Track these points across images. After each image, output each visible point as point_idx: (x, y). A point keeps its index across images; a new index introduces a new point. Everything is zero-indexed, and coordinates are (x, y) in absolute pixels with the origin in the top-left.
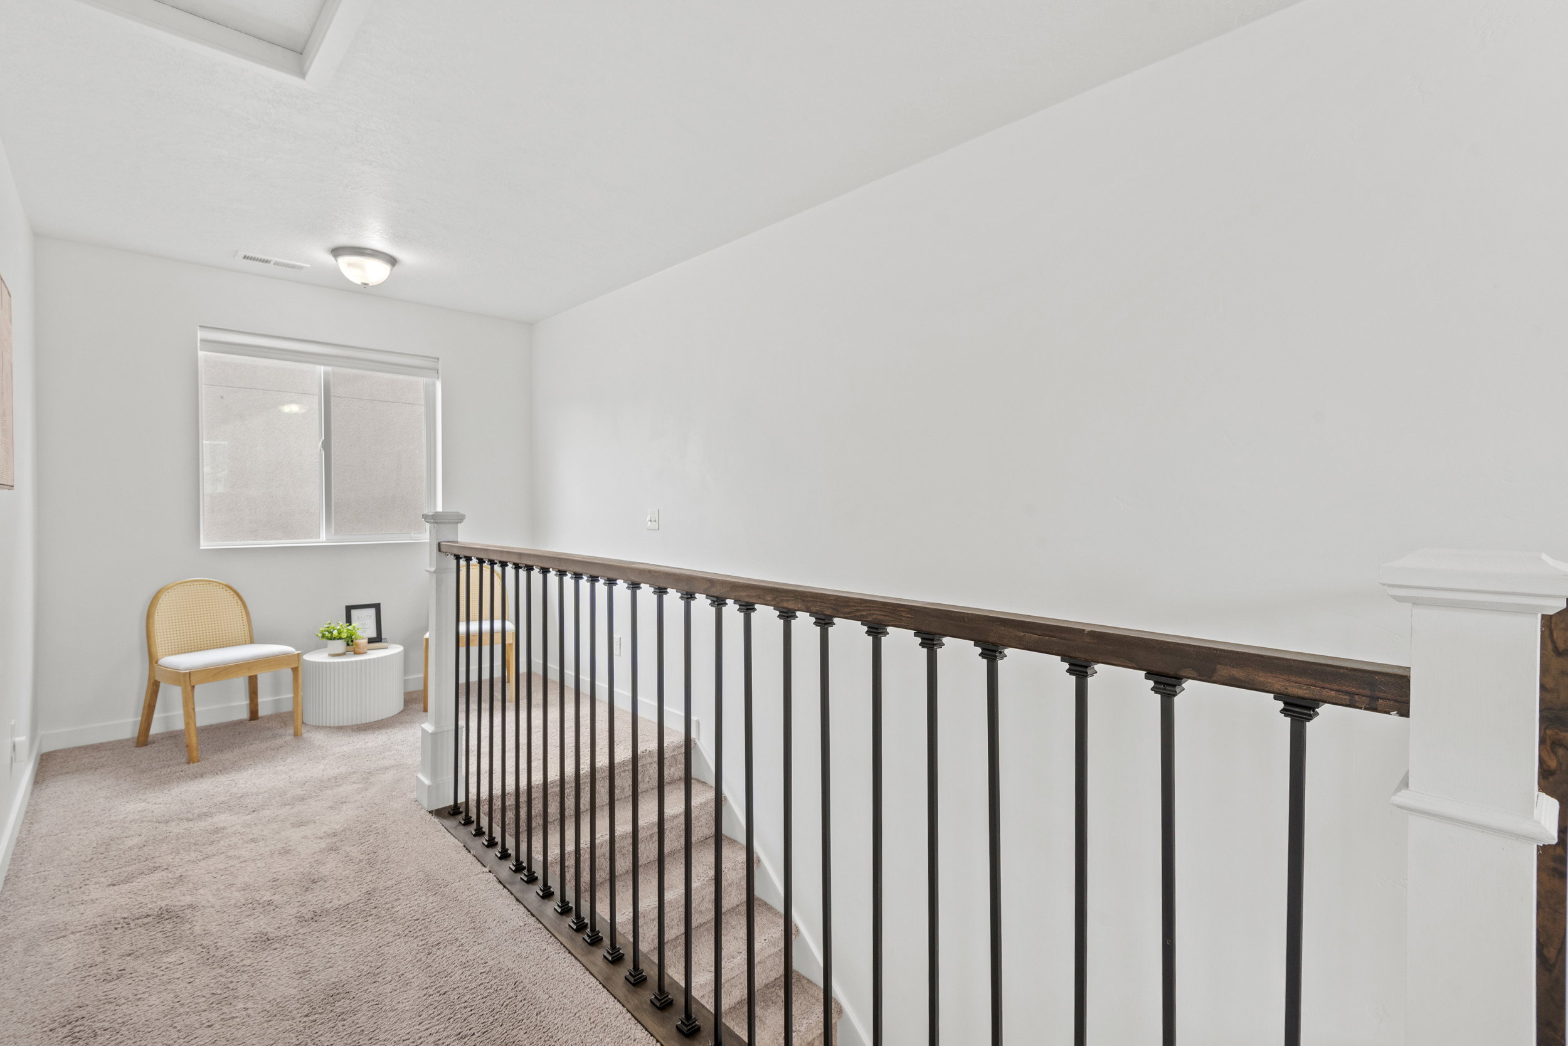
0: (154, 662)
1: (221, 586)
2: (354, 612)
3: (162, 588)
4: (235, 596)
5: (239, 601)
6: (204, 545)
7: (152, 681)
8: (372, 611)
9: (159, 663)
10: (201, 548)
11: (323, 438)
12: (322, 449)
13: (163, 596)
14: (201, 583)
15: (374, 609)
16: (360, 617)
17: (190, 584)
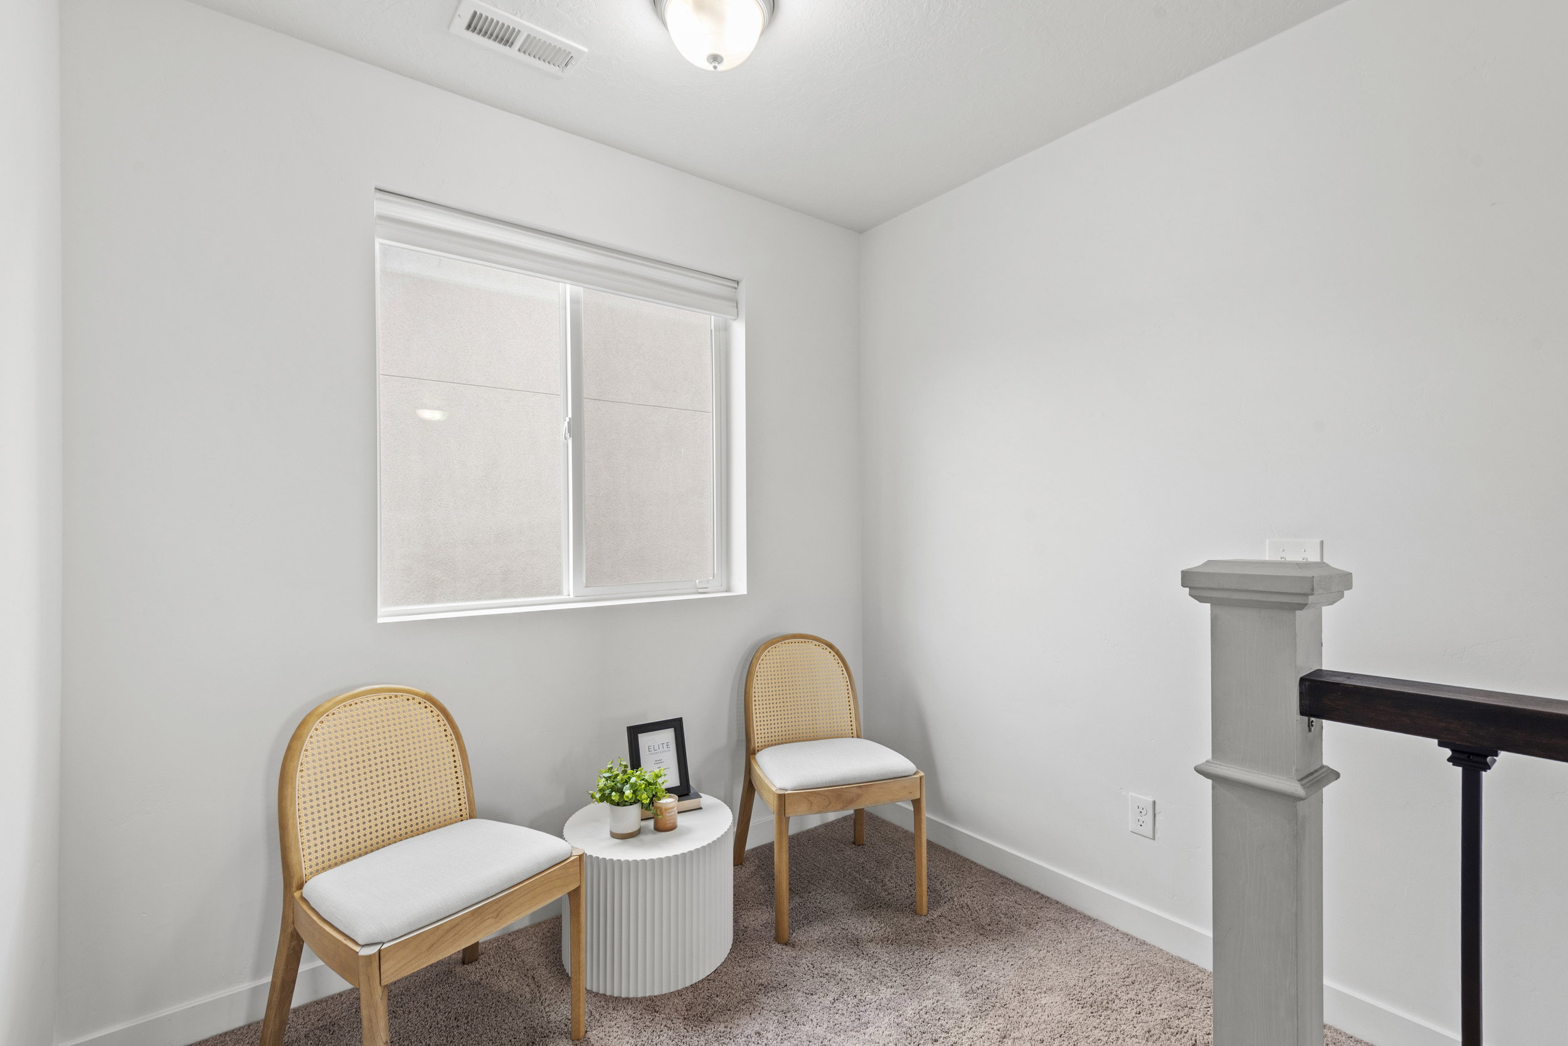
0: (295, 884)
1: (418, 699)
2: (644, 739)
3: (310, 714)
4: (442, 717)
5: (448, 727)
6: (387, 614)
7: (290, 930)
8: (669, 735)
9: (307, 890)
10: (380, 620)
11: (570, 415)
12: (568, 436)
13: (312, 732)
14: (382, 696)
15: (672, 730)
16: (652, 747)
17: (356, 701)
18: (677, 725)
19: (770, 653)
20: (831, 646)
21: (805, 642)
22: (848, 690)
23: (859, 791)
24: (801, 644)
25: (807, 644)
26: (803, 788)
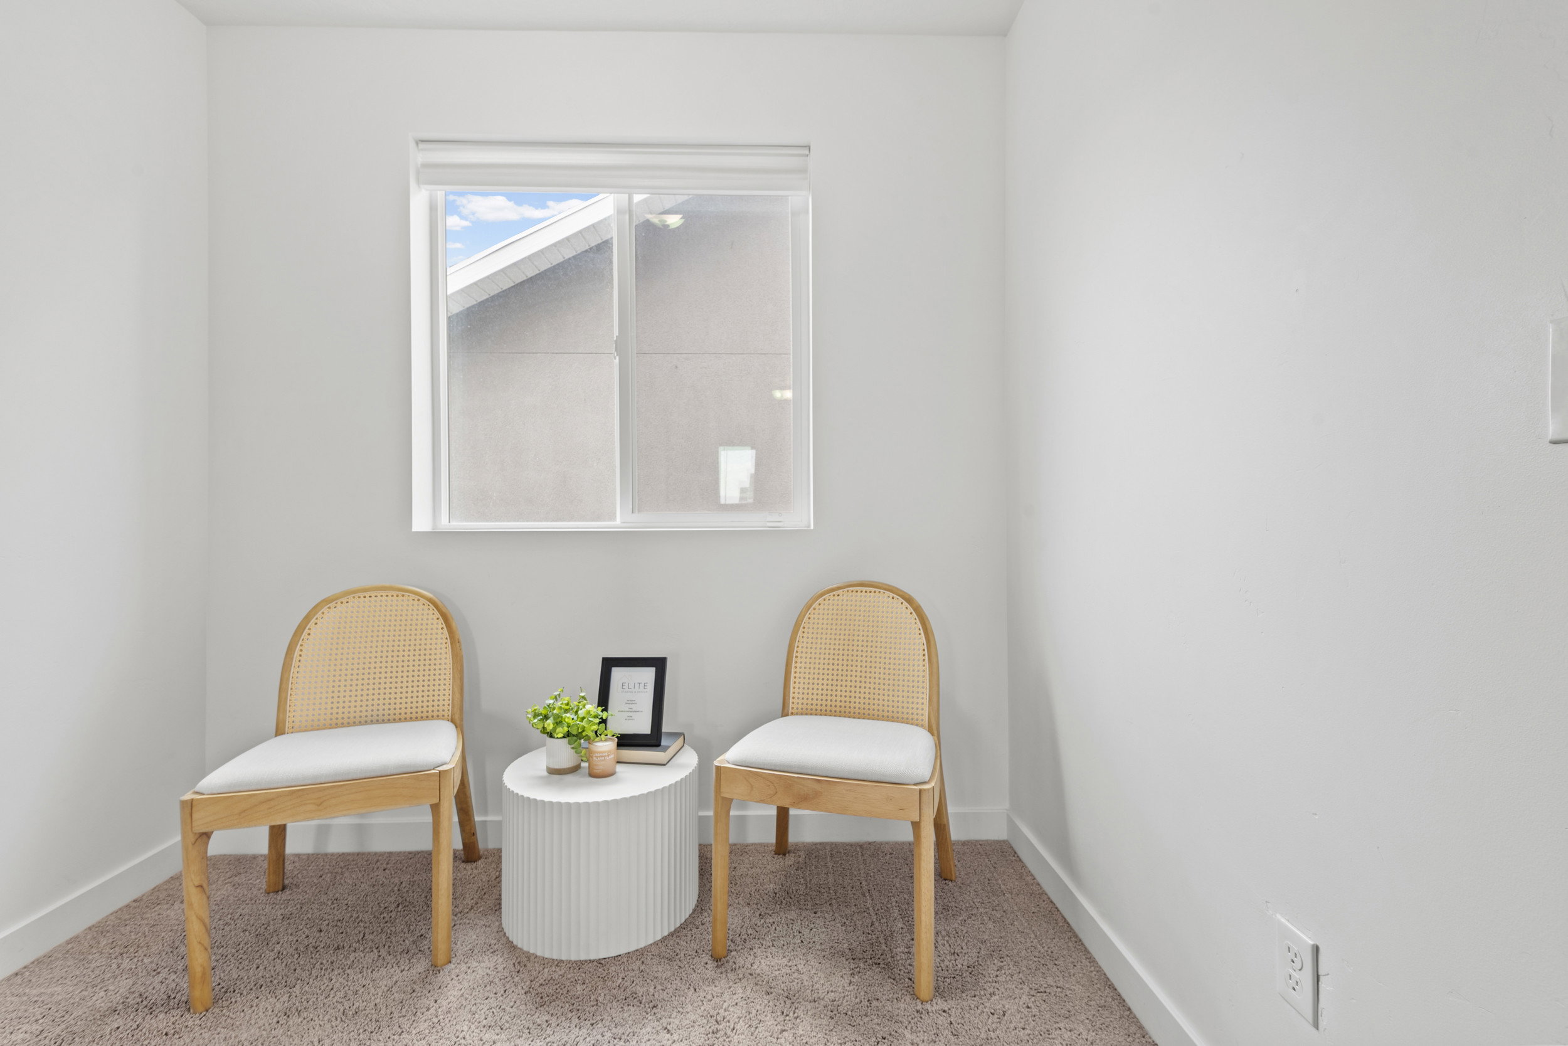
1: (423, 601)
4: (441, 621)
5: (445, 631)
8: (649, 673)
10: (416, 528)
11: (617, 333)
14: (390, 593)
15: (653, 670)
16: (626, 685)
17: (371, 595)
18: (659, 664)
19: (827, 602)
20: (909, 600)
21: (875, 592)
22: (924, 660)
23: (817, 787)
24: (869, 594)
25: (877, 594)
26: (746, 765)
